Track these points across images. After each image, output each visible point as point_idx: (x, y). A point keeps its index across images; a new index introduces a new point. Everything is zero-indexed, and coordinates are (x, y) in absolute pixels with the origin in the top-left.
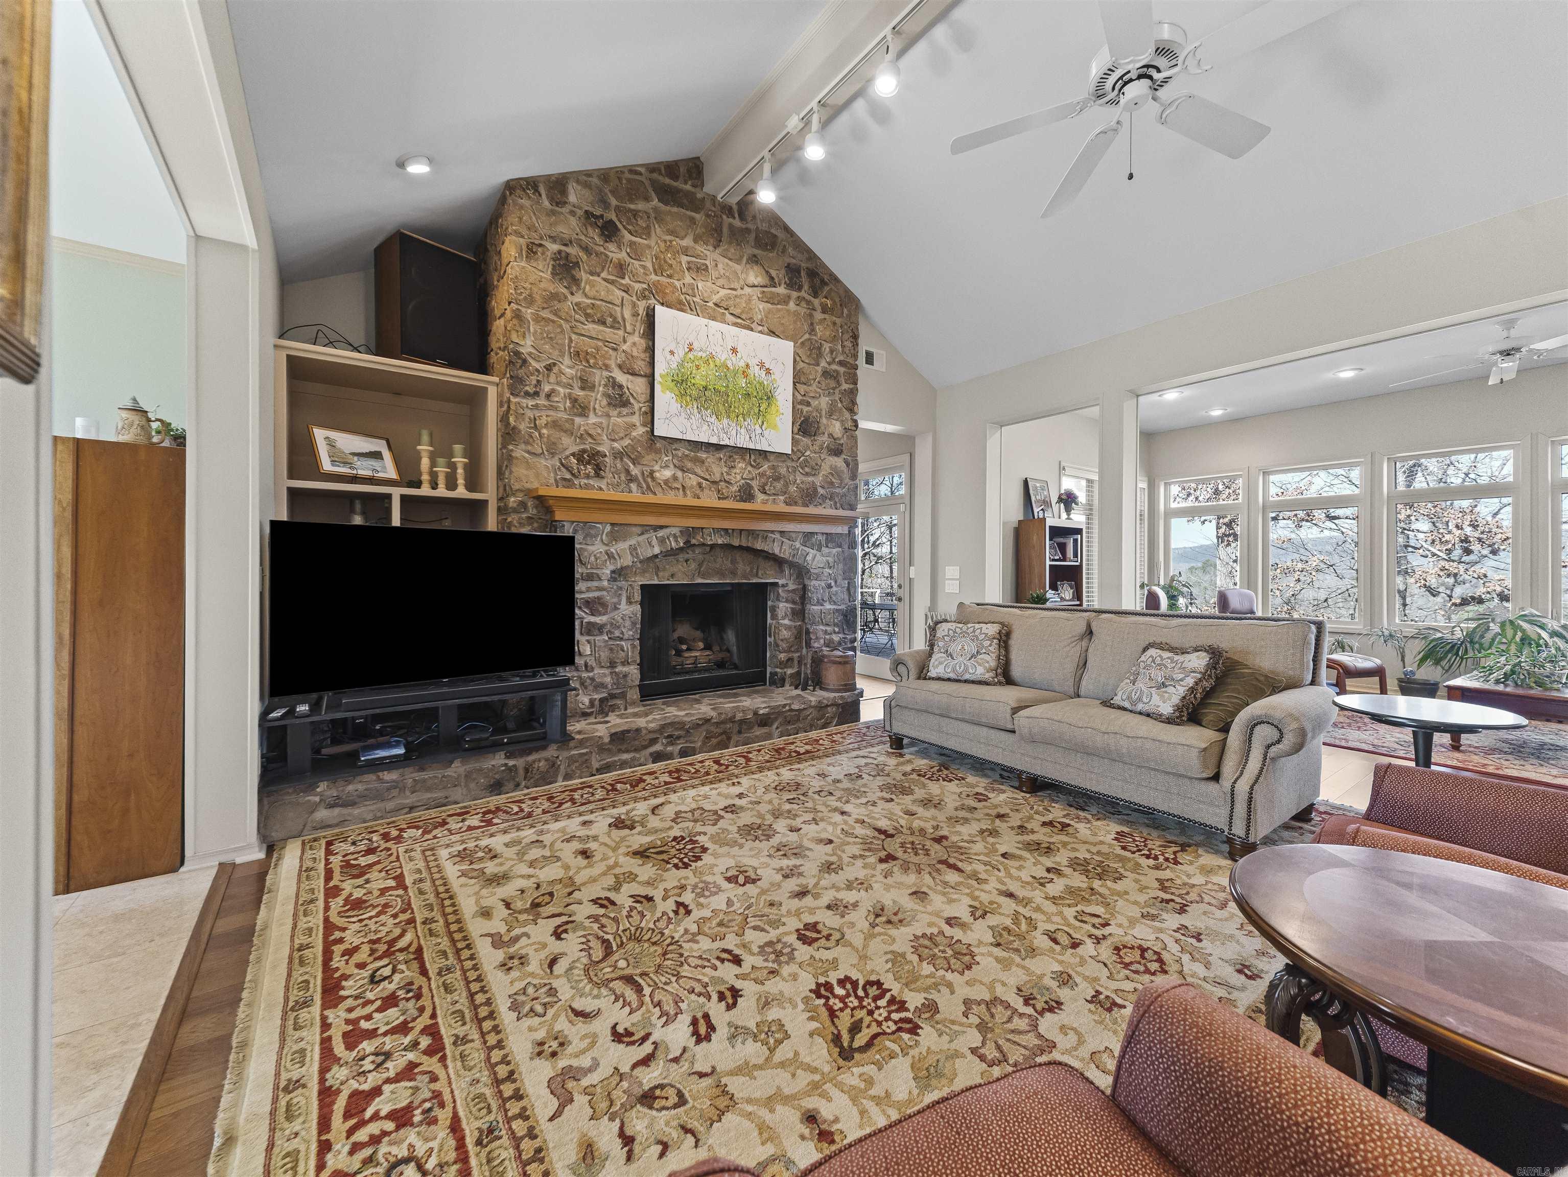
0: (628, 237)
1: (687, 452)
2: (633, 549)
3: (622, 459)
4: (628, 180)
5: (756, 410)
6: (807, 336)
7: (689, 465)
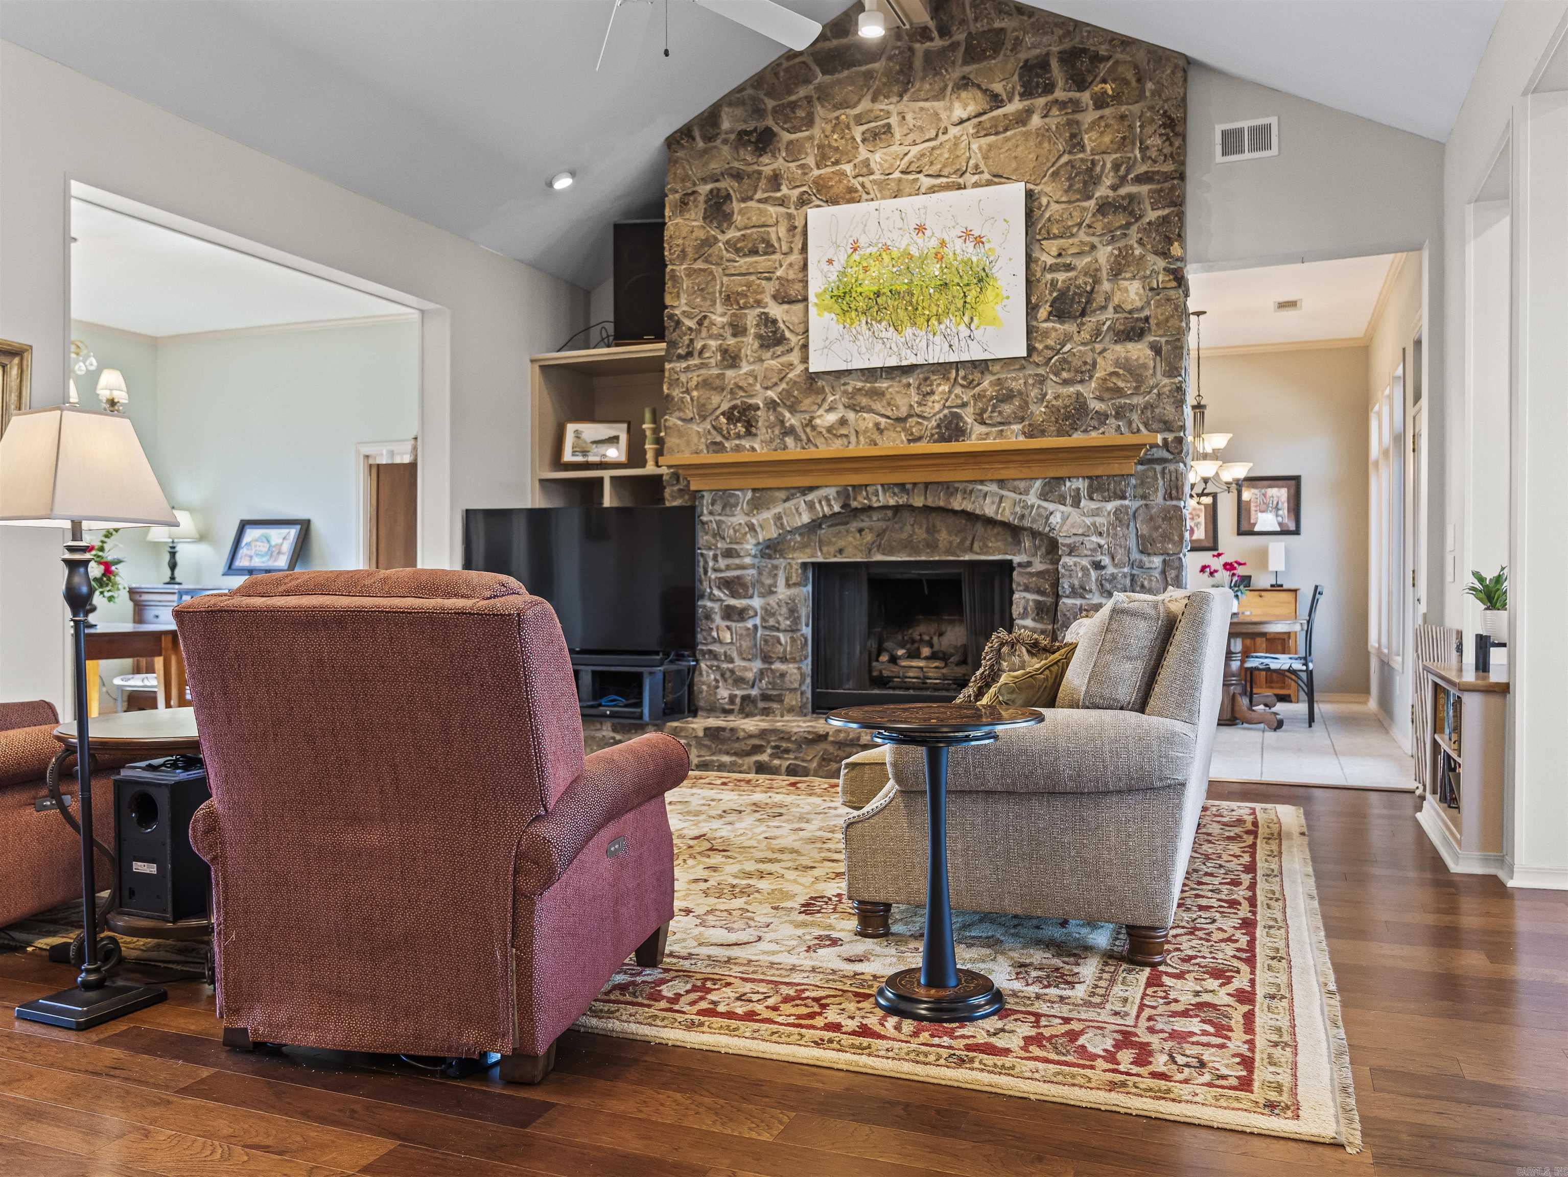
0: (787, 137)
1: (859, 385)
2: (778, 518)
3: (775, 410)
4: (787, 70)
5: (960, 304)
6: (1065, 158)
7: (864, 401)
